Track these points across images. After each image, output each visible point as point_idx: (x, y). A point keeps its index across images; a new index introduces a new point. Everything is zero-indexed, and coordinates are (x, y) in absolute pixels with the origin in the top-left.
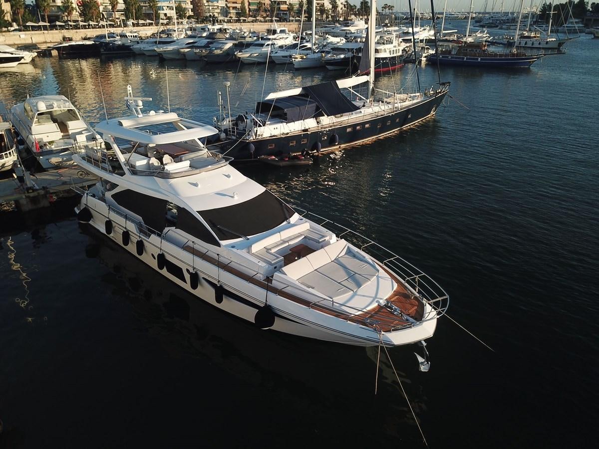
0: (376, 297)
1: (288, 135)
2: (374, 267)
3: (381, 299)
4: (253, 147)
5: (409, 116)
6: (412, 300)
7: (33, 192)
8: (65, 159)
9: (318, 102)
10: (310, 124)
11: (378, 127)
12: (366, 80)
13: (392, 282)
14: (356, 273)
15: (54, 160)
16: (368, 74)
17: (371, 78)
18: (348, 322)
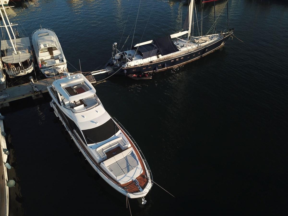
0: (132, 177)
1: (142, 65)
2: (138, 162)
3: (134, 178)
4: (126, 71)
5: (207, 50)
6: (145, 179)
7: (36, 93)
8: (50, 72)
9: (159, 48)
10: (154, 59)
11: (188, 58)
12: (186, 33)
13: (141, 170)
14: (130, 165)
15: (46, 72)
16: (188, 30)
17: (189, 32)
18: (119, 187)
